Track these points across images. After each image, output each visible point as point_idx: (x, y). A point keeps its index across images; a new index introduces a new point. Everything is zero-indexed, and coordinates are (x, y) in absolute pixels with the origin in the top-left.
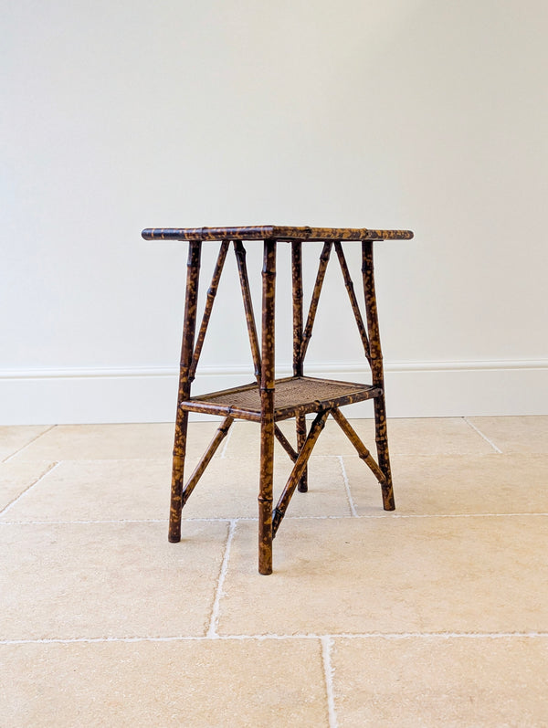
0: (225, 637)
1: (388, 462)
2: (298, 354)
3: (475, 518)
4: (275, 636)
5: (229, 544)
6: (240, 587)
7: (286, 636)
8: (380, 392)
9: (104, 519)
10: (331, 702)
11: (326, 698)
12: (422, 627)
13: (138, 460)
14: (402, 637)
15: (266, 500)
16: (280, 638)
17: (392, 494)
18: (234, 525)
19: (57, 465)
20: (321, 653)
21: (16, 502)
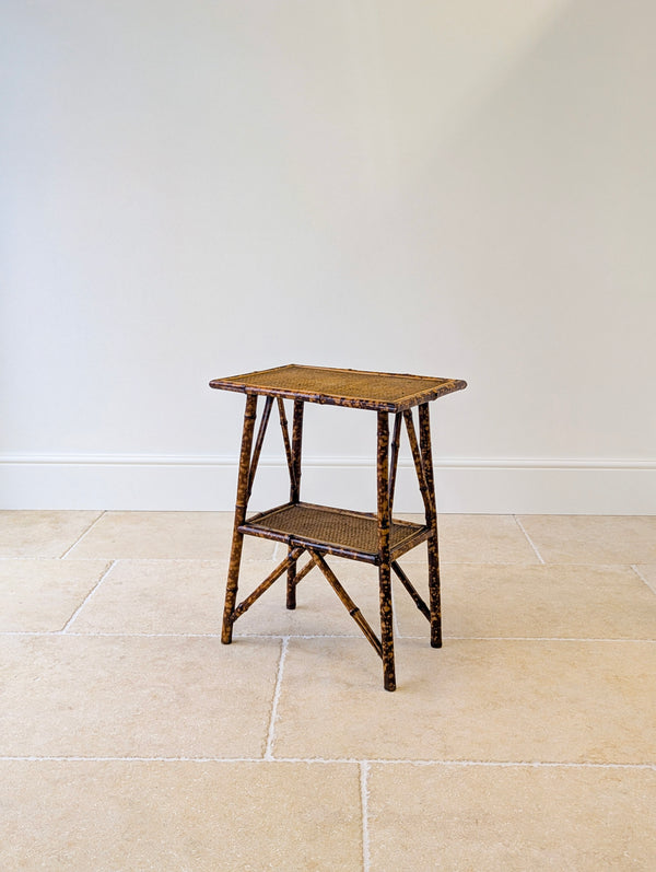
0: (280, 760)
3: (507, 641)
4: (322, 760)
6: (292, 711)
9: (166, 632)
10: (365, 821)
11: (361, 818)
12: (445, 754)
13: (192, 561)
14: (428, 763)
16: (325, 762)
18: (285, 642)
19: (114, 564)
20: (359, 777)
21: (80, 609)
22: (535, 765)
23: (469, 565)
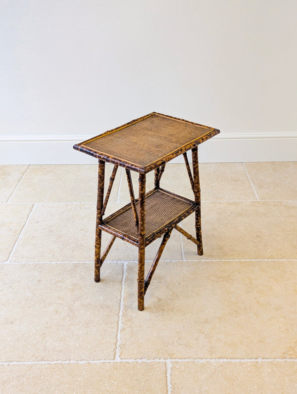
0: (123, 361)
1: (201, 236)
2: (157, 178)
3: (241, 263)
4: (145, 360)
5: (123, 283)
6: (129, 320)
7: (151, 361)
8: (198, 207)
9: (62, 261)
12: (211, 354)
13: (75, 203)
14: (202, 361)
15: (141, 282)
16: (148, 362)
17: (202, 249)
18: (125, 267)
19: (34, 206)
20: (166, 374)
21: (17, 243)
22: (259, 360)
23: (220, 203)
